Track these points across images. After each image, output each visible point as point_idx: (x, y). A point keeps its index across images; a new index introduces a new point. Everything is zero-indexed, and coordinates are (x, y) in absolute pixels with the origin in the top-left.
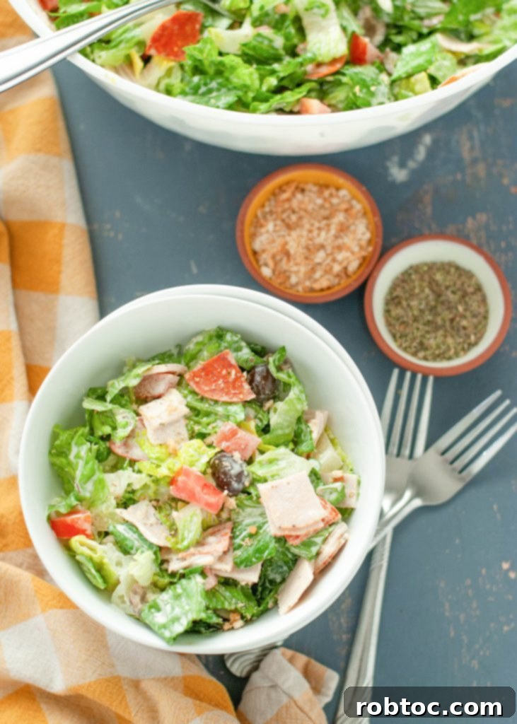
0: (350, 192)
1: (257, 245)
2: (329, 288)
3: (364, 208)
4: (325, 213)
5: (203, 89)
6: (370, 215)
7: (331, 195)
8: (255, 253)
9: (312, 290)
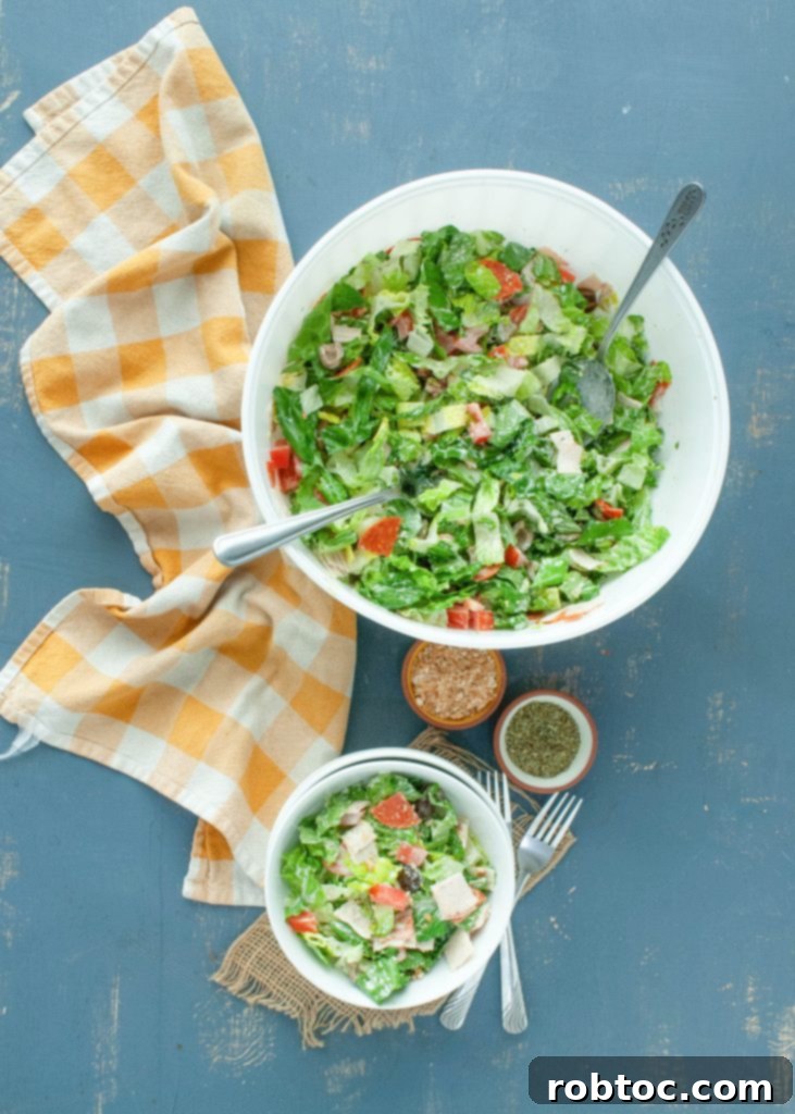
1: (416, 680)
2: (462, 719)
4: (467, 663)
5: (395, 584)
8: (413, 686)
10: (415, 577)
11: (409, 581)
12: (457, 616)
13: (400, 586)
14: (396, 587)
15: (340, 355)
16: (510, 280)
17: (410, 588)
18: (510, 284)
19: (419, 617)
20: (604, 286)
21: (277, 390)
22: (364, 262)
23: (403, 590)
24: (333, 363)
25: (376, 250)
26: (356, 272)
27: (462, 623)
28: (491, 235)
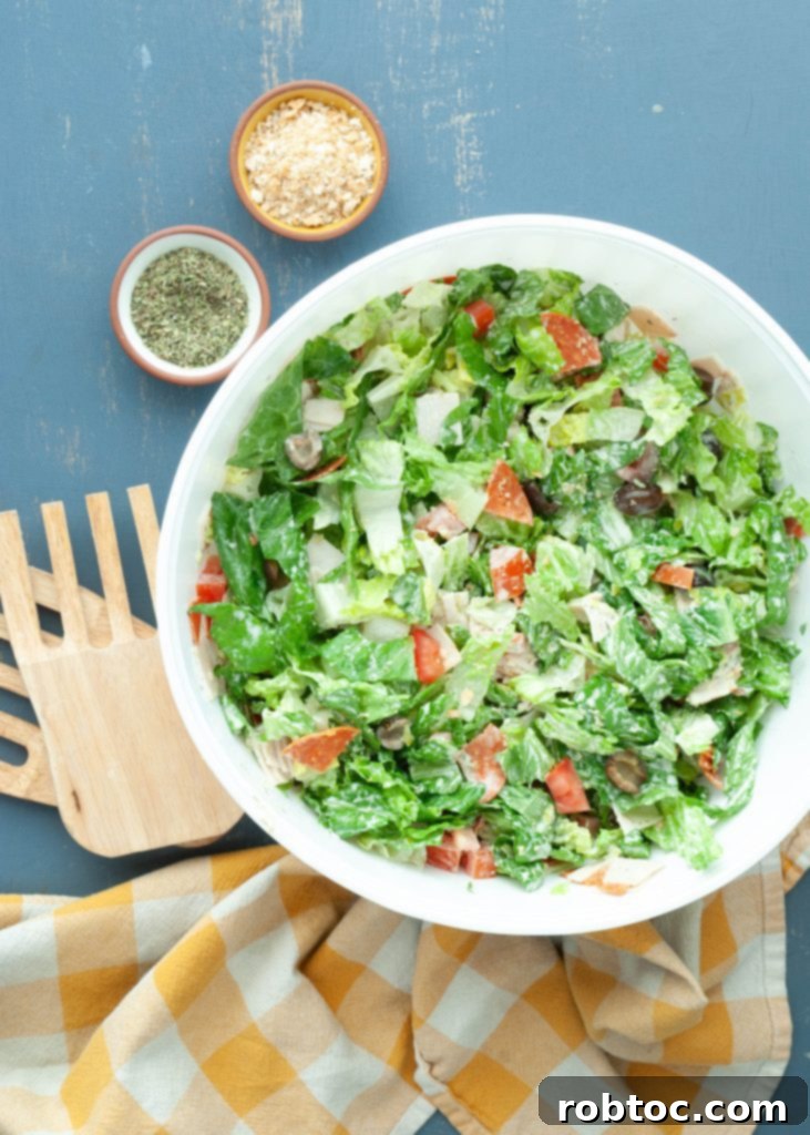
0: (362, 122)
1: (251, 164)
2: (320, 226)
3: (373, 142)
6: (378, 152)
7: (340, 120)
8: (248, 172)
9: (302, 225)
10: (387, 794)
11: (378, 797)
12: (444, 853)
13: (365, 804)
14: (358, 805)
15: (317, 447)
16: (583, 346)
17: (379, 808)
18: (584, 351)
19: (385, 851)
20: (725, 375)
21: (217, 498)
22: (368, 309)
23: (368, 809)
24: (306, 461)
25: (389, 291)
26: (353, 323)
27: (449, 863)
28: (563, 275)
